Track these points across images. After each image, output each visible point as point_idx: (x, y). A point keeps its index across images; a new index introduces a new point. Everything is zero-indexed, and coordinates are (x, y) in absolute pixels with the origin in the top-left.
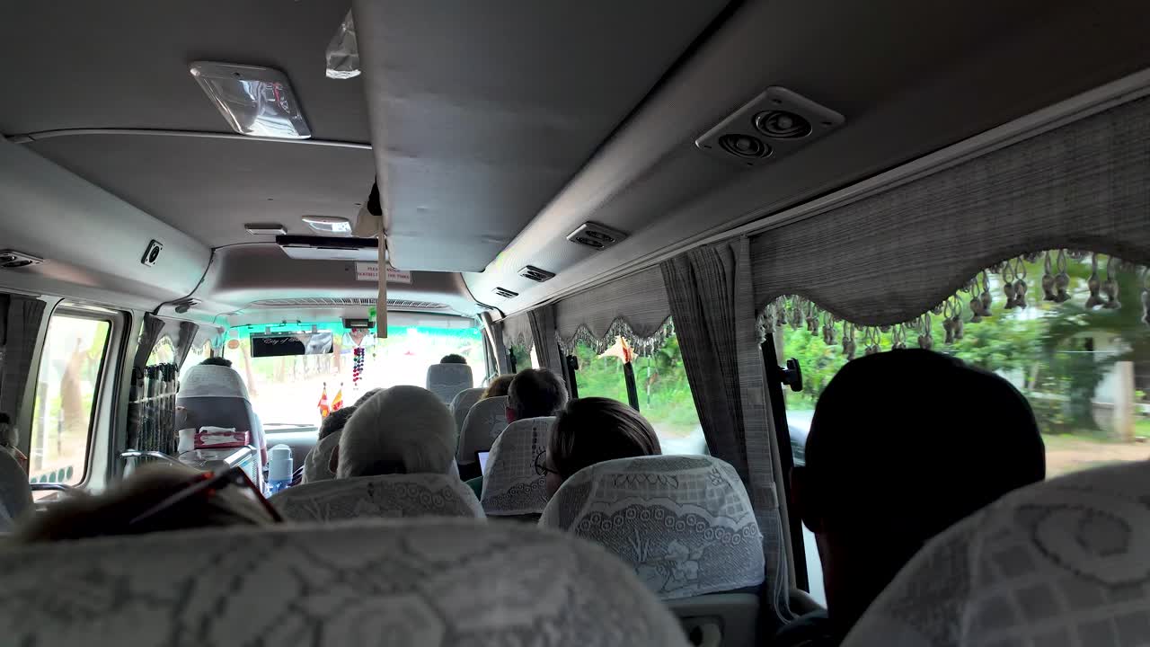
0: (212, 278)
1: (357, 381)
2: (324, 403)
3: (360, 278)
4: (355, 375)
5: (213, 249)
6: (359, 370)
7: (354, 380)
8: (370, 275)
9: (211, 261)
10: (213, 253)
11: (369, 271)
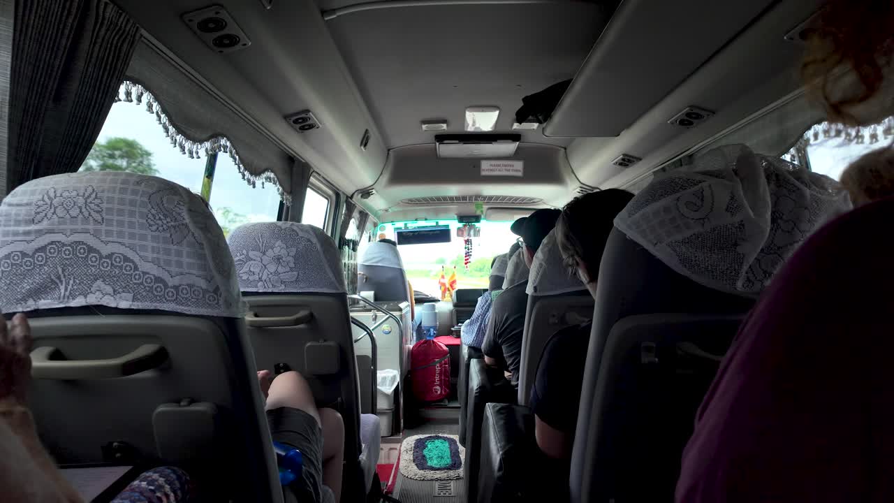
0: (385, 178)
1: (468, 265)
2: (442, 281)
3: (483, 173)
4: (466, 260)
5: (389, 150)
6: (469, 255)
7: (466, 264)
8: (491, 170)
9: (387, 161)
10: (388, 154)
11: (492, 168)
